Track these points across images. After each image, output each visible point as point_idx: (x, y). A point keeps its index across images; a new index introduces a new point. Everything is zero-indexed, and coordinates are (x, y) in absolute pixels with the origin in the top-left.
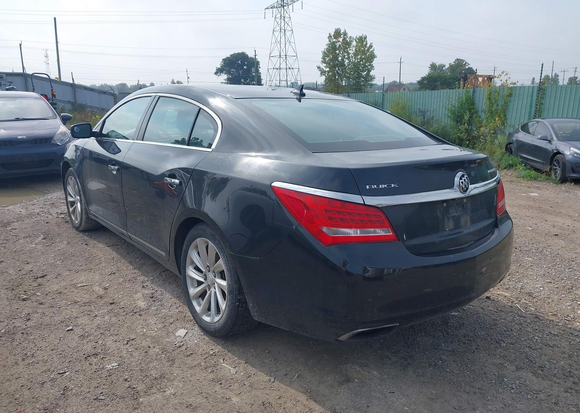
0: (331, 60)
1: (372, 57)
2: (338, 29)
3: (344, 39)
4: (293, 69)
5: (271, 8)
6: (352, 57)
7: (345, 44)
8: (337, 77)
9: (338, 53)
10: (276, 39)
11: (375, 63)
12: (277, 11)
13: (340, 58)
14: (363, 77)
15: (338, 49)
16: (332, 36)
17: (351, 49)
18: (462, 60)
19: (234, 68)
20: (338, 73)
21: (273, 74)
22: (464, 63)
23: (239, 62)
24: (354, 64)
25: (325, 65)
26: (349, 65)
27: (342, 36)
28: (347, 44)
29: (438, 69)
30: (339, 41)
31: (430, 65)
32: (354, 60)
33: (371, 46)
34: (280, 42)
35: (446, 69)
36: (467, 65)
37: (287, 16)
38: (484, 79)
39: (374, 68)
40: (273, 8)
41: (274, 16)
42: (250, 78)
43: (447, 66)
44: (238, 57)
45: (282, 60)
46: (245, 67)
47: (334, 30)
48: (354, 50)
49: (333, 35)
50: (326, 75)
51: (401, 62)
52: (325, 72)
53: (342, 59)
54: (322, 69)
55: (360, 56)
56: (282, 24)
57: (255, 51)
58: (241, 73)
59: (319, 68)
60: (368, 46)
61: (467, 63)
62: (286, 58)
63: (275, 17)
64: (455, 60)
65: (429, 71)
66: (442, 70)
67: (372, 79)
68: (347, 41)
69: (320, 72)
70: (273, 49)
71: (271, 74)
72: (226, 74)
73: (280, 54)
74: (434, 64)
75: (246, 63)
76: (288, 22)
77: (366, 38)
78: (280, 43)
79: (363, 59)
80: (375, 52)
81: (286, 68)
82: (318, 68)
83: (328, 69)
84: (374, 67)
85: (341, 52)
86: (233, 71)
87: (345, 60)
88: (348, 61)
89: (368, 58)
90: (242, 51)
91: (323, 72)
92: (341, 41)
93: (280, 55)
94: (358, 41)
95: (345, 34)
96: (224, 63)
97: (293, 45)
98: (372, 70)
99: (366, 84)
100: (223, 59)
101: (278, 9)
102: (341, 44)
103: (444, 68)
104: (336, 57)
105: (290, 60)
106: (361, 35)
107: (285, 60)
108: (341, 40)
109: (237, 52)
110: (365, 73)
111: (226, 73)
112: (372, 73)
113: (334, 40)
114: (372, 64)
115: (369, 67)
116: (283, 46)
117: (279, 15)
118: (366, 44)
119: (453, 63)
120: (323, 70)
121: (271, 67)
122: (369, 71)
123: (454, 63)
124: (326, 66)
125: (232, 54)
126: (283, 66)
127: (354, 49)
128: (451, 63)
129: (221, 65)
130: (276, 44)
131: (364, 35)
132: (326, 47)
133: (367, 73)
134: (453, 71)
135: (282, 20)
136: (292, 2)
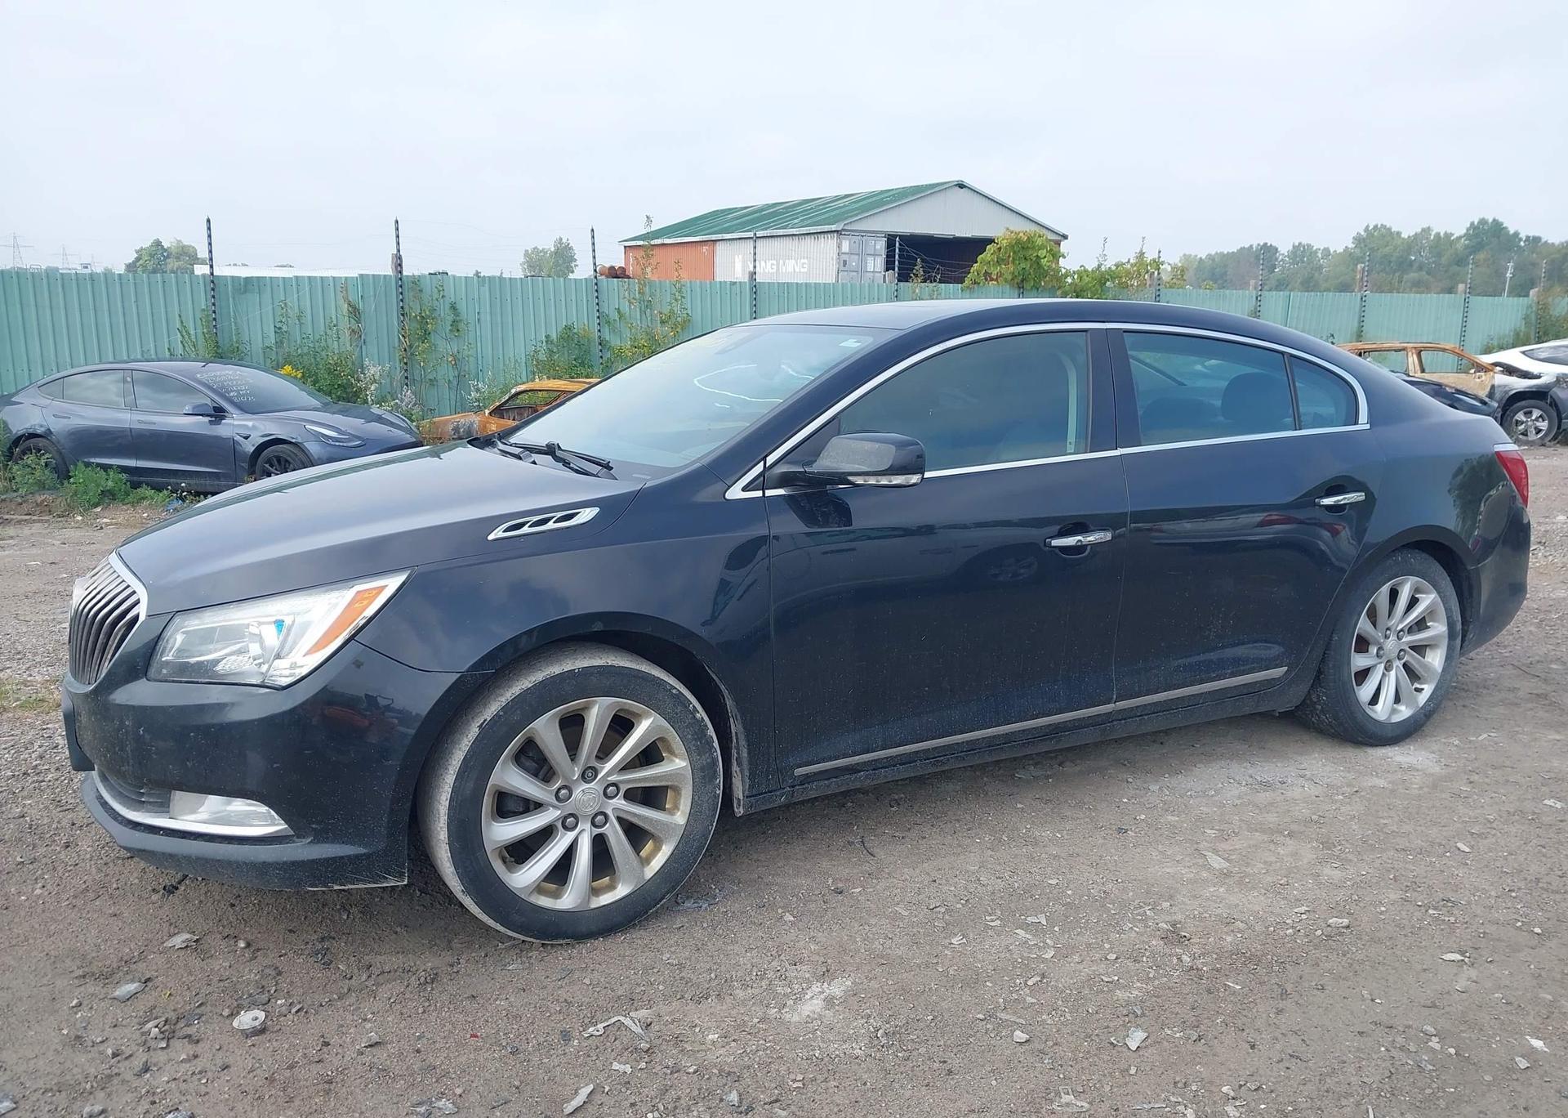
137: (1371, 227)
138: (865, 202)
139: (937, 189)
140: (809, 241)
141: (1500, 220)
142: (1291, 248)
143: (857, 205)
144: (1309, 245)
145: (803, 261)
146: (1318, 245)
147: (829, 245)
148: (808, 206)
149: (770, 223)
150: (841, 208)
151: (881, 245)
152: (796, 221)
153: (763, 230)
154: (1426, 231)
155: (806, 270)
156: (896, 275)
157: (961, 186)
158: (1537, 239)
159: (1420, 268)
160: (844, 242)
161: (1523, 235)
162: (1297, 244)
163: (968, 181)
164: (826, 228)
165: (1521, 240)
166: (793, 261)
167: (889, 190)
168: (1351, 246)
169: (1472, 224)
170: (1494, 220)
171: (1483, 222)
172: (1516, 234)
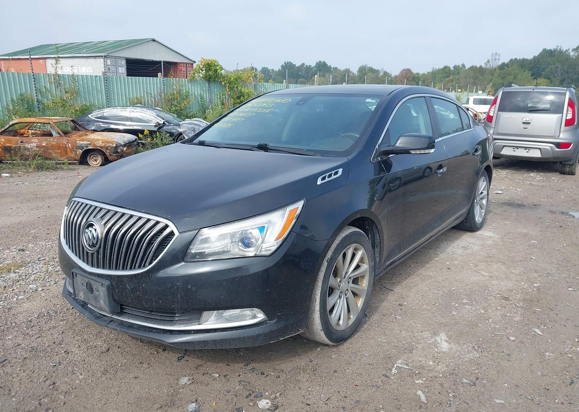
137: (286, 62)
138: (114, 45)
139: (144, 41)
140: (92, 60)
141: (325, 62)
142: (261, 69)
143: (111, 46)
144: (267, 68)
145: (89, 67)
146: (270, 68)
147: (100, 62)
148: (88, 45)
149: (71, 51)
150: (103, 46)
151: (124, 62)
152: (84, 51)
153: (69, 54)
154: (303, 64)
155: (91, 71)
156: (163, 75)
157: (154, 40)
158: (336, 68)
159: (303, 77)
160: (108, 60)
161: (332, 67)
162: (263, 67)
163: (156, 39)
164: (99, 54)
165: (332, 68)
166: (85, 67)
167: (123, 41)
168: (280, 68)
169: (317, 62)
170: (323, 61)
171: (320, 62)
172: (330, 66)
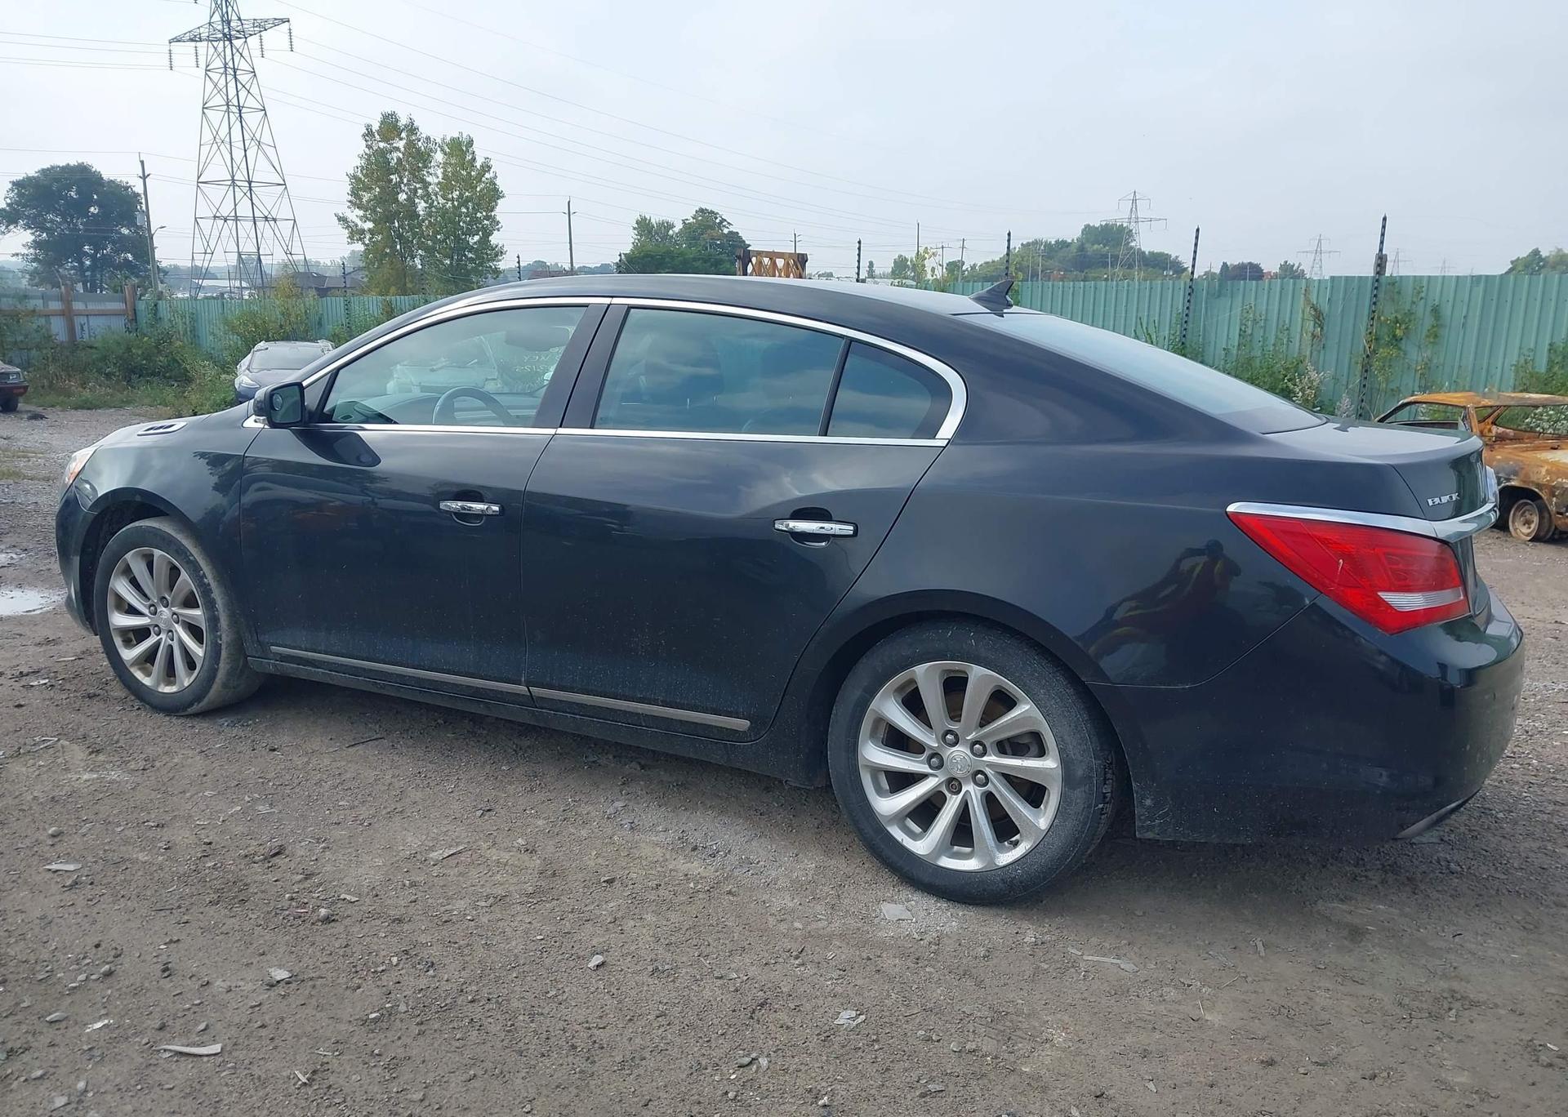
0: (379, 200)
1: (493, 194)
2: (393, 115)
3: (411, 144)
4: (275, 220)
5: (191, 40)
6: (436, 195)
7: (413, 158)
8: (398, 247)
9: (394, 180)
10: (215, 133)
11: (501, 211)
12: (212, 50)
13: (402, 197)
14: (471, 249)
15: (396, 171)
16: (376, 134)
17: (431, 171)
18: (712, 212)
19: (55, 211)
20: (400, 236)
21: (216, 233)
22: (718, 221)
23: (72, 194)
24: (443, 212)
25: (361, 213)
26: (430, 215)
27: (403, 135)
28: (419, 157)
29: (656, 233)
30: (398, 149)
31: (637, 223)
32: (442, 201)
33: (486, 167)
34: (227, 139)
35: (677, 234)
36: (724, 226)
37: (243, 65)
38: (788, 264)
39: (500, 226)
40: (197, 41)
41: (203, 65)
42: (114, 243)
43: (679, 227)
44: (66, 179)
45: (239, 194)
46: (92, 209)
47: (379, 118)
48: (440, 176)
49: (378, 131)
50: (367, 242)
51: (572, 211)
52: (363, 232)
53: (410, 200)
54: (351, 224)
55: (458, 193)
56: (232, 92)
57: (142, 162)
58: (81, 227)
59: (342, 219)
60: (478, 167)
61: (725, 220)
62: (251, 190)
63: (207, 67)
64: (696, 212)
65: (636, 237)
66: (666, 236)
67: (497, 255)
68: (418, 150)
69: (346, 232)
70: (208, 161)
71: (207, 233)
72: (30, 228)
73: (233, 176)
74: (646, 219)
75: (95, 197)
76: (249, 84)
77: (471, 143)
78: (228, 146)
79: (468, 200)
80: (498, 182)
81: (254, 217)
82: (340, 219)
83: (369, 225)
84: (498, 223)
85: (405, 181)
86: (52, 221)
87: (417, 201)
88: (425, 205)
89: (481, 197)
90: (80, 161)
91: (355, 234)
92: (402, 149)
93: (233, 180)
94: (448, 150)
95: (412, 129)
96: (20, 195)
97: (270, 152)
98: (495, 232)
99: (480, 268)
100: (14, 183)
101: (215, 44)
102: (401, 156)
103: (671, 232)
104: (390, 193)
105: (266, 198)
106: (456, 135)
107: (248, 194)
108: (401, 144)
109: (62, 164)
110: (476, 238)
111: (27, 227)
112: (494, 239)
113: (382, 145)
114: (493, 214)
115: (486, 222)
116: (238, 154)
117: (218, 63)
118: (474, 159)
119: (692, 220)
120: (356, 225)
121: (205, 211)
122: (487, 234)
123: (693, 218)
124: (365, 216)
125: (45, 167)
126: (244, 209)
127: (440, 172)
128: (687, 220)
129: (9, 201)
130: (215, 145)
131: (464, 136)
132: (358, 162)
133: (481, 238)
134: (694, 239)
135: (230, 78)
136: (257, 29)
